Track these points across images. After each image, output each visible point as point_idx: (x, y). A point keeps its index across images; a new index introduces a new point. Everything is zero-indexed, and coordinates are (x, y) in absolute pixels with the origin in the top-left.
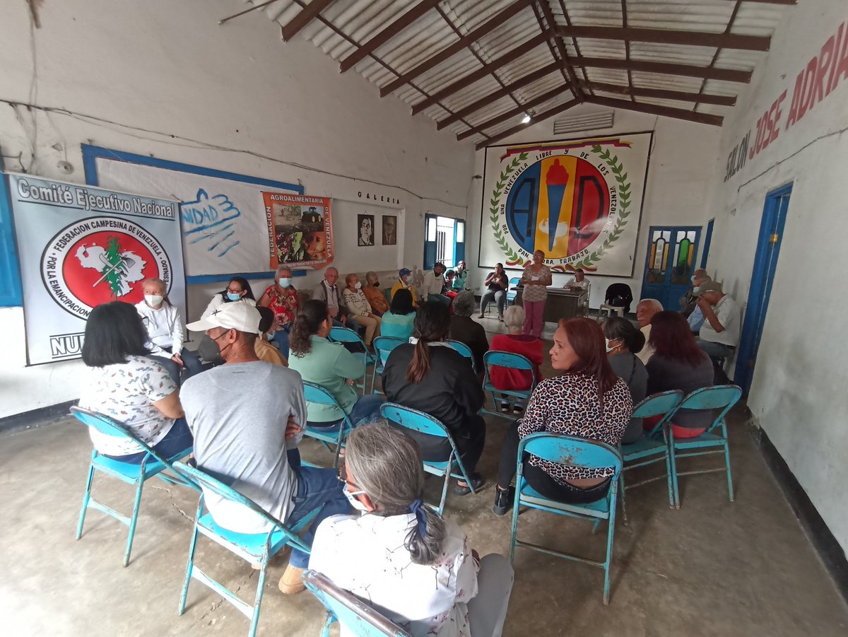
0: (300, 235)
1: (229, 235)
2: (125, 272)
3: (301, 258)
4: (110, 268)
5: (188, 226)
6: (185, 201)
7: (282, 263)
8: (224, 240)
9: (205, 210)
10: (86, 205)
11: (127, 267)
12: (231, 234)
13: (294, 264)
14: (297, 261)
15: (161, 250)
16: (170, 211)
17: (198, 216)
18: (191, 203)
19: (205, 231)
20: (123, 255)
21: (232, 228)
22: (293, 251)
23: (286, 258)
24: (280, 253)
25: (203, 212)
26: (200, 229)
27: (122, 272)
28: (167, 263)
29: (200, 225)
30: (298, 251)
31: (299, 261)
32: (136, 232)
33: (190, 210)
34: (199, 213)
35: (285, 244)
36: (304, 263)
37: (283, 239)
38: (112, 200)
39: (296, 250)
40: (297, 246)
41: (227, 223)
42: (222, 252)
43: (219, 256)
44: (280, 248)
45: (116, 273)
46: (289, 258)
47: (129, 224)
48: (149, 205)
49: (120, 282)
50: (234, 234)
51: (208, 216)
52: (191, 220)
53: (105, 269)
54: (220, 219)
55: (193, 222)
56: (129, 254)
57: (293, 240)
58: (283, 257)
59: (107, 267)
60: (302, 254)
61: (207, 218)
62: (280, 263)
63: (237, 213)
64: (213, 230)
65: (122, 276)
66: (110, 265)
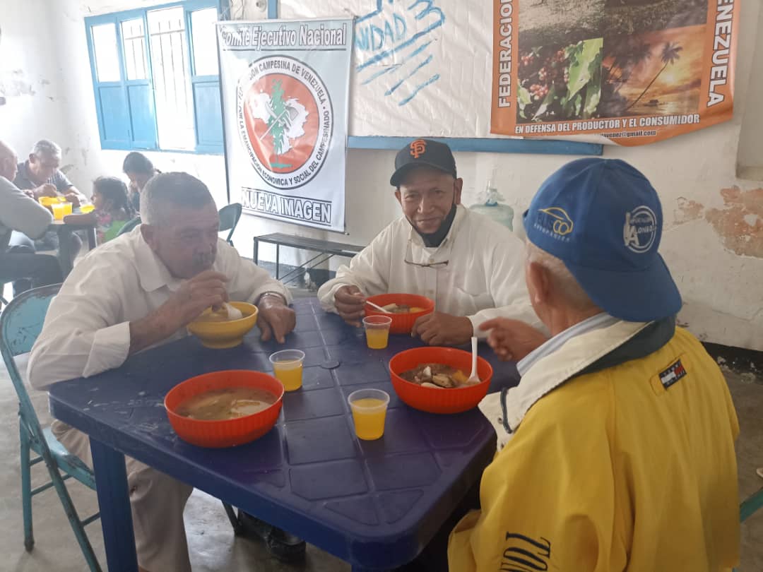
0: (593, 47)
1: (422, 65)
2: (288, 126)
3: (591, 107)
4: (275, 120)
5: (362, 56)
6: (362, 15)
7: (528, 120)
8: (413, 73)
9: (387, 25)
10: (257, 45)
11: (289, 119)
12: (427, 62)
13: (562, 126)
14: (574, 118)
15: (325, 97)
16: (341, 36)
17: (377, 36)
18: (370, 16)
19: (385, 61)
20: (288, 103)
21: (430, 50)
22: (563, 91)
23: (543, 109)
24: (525, 97)
25: (383, 28)
26: (378, 58)
27: (285, 125)
28: (330, 115)
29: (378, 53)
30: (583, 92)
31: (581, 117)
32: (300, 72)
33: (367, 30)
34: (379, 31)
35: (542, 74)
36: (597, 124)
37: (538, 63)
38: (281, 33)
39: (574, 87)
40: (578, 78)
41: (421, 41)
42: (406, 98)
43: (401, 104)
44: (527, 86)
45: (280, 125)
46: (549, 108)
47: (292, 62)
48: (318, 32)
49: (282, 138)
50: (431, 62)
51: (391, 34)
52: (366, 47)
53: (270, 121)
54: (409, 36)
55: (368, 48)
56: (293, 102)
57: (567, 63)
58: (533, 107)
59: (272, 118)
60: (594, 100)
61: (388, 38)
62: (520, 121)
63: (438, 17)
64: (396, 57)
65: (285, 130)
66: (275, 117)
